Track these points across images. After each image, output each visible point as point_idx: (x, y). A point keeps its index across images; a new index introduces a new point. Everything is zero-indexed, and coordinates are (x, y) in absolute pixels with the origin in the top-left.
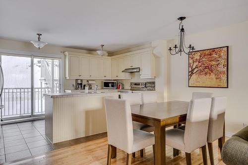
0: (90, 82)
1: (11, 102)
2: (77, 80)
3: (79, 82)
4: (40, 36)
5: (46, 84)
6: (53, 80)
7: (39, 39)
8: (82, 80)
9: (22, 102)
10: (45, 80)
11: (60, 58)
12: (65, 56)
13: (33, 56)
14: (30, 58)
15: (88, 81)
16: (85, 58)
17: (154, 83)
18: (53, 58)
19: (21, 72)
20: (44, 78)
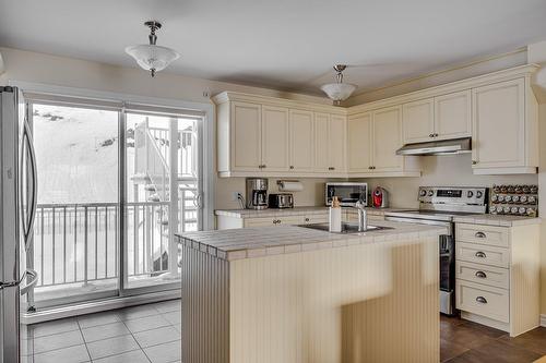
0: (288, 186)
1: (59, 237)
2: (250, 181)
3: (259, 185)
4: (157, 32)
5: (152, 190)
6: (176, 180)
7: (153, 39)
8: (266, 180)
9: (91, 235)
10: (147, 179)
11: (204, 113)
12: (217, 106)
13: (123, 106)
14: (116, 113)
15: (279, 183)
16: (276, 113)
17: (533, 190)
18: (174, 112)
19: (82, 159)
20: (144, 175)
